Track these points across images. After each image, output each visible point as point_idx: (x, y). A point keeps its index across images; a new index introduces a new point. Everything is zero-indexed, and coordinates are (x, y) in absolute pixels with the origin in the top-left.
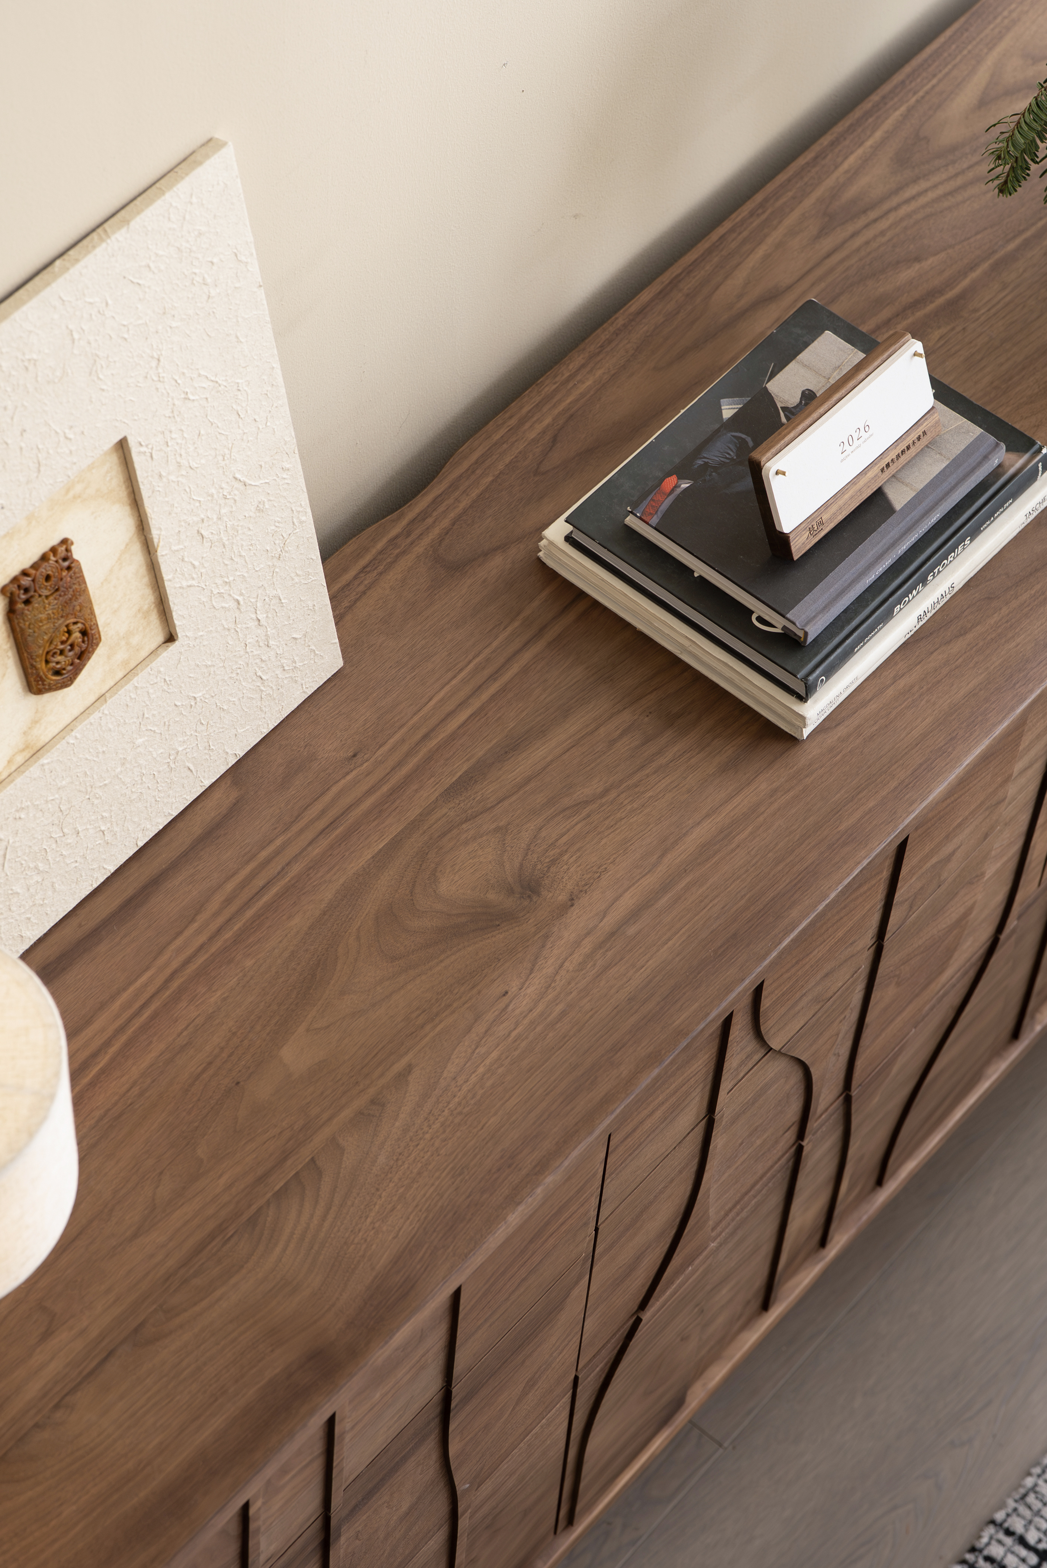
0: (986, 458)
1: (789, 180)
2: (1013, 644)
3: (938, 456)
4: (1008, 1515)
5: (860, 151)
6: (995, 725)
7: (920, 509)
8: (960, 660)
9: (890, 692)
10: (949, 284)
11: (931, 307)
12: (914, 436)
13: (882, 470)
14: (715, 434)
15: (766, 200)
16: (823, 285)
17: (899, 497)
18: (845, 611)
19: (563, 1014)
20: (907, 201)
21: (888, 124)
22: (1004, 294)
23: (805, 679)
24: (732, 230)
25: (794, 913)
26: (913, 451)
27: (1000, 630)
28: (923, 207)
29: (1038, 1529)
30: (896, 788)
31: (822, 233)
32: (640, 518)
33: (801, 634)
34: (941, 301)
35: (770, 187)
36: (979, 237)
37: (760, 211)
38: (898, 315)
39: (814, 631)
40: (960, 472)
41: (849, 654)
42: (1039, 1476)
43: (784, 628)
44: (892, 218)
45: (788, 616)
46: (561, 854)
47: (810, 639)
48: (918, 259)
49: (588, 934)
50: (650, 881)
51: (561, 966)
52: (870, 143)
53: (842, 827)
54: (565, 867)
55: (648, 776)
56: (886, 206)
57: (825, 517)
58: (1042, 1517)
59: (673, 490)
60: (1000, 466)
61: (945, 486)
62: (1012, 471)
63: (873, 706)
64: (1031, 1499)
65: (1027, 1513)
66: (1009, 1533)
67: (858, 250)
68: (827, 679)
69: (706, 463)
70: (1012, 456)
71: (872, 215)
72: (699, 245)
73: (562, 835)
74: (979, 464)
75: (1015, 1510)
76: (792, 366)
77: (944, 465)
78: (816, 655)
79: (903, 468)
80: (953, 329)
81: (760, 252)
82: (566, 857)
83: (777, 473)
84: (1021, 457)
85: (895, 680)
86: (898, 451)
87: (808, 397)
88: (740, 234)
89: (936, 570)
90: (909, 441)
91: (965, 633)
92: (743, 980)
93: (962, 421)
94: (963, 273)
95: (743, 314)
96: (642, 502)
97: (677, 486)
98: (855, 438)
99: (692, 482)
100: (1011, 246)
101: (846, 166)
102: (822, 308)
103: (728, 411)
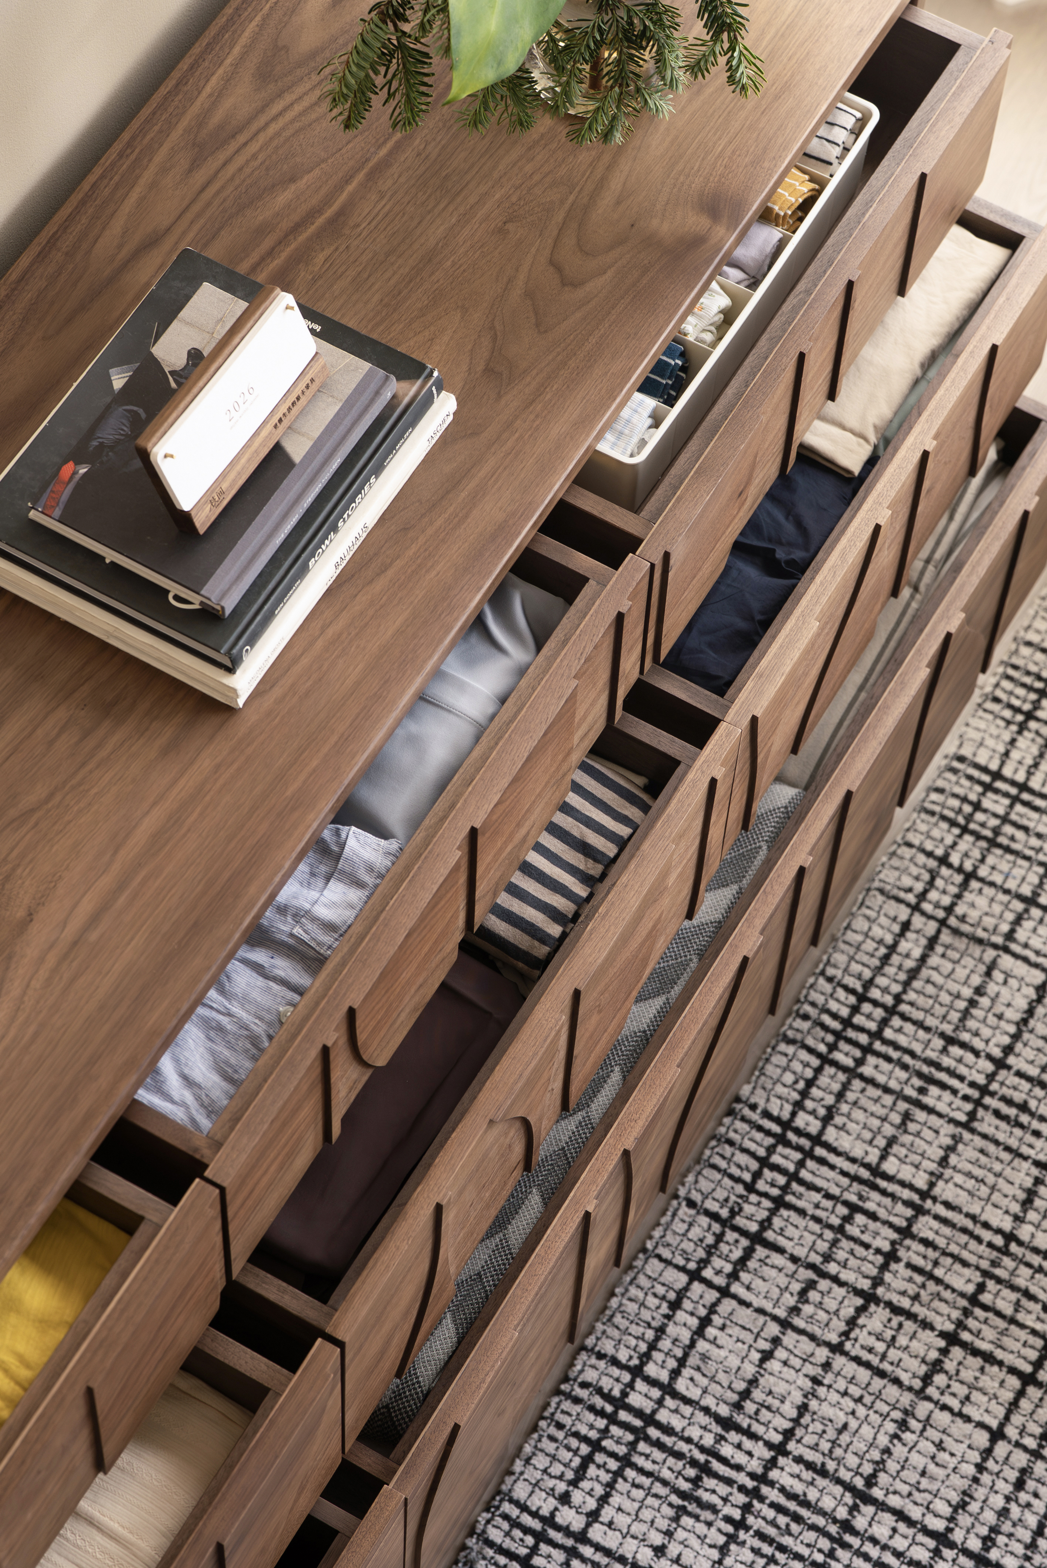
0: (377, 393)
1: (154, 113)
2: (434, 573)
3: (330, 399)
4: (598, 1339)
5: (220, 71)
6: (425, 661)
7: (319, 459)
8: (384, 598)
9: (320, 644)
10: (327, 201)
11: (312, 229)
12: (302, 386)
13: (276, 426)
14: (108, 408)
15: (133, 138)
16: (202, 221)
17: (297, 450)
18: (260, 575)
19: (36, 1035)
20: (275, 118)
21: (244, 39)
22: (383, 203)
23: (228, 653)
24: (102, 177)
25: (252, 890)
26: (304, 400)
27: (419, 561)
28: (292, 121)
29: (628, 1347)
30: (336, 743)
31: (194, 165)
32: (42, 512)
33: (219, 608)
34: (320, 221)
35: (135, 124)
36: (350, 146)
37: (129, 151)
38: (280, 243)
39: (229, 605)
40: (354, 413)
41: (270, 616)
42: (623, 1295)
43: (202, 603)
44: (262, 138)
45: (202, 592)
46: (14, 869)
47: (228, 612)
48: (293, 179)
49: (51, 947)
50: (106, 882)
51: (28, 986)
52: (228, 61)
53: (289, 793)
54: (20, 882)
55: (91, 772)
56: (254, 127)
57: (224, 486)
58: (630, 1334)
59: (71, 478)
60: (394, 397)
61: (342, 429)
62: (406, 400)
63: (305, 661)
64: (618, 1319)
65: (616, 1334)
66: (601, 1356)
67: (232, 178)
68: (252, 647)
69: (101, 444)
70: (404, 385)
71: (242, 139)
72: (73, 197)
73: (12, 850)
74: (372, 401)
75: (604, 1332)
76: (175, 326)
77: (337, 408)
78: (236, 627)
79: (297, 417)
80: (336, 249)
81: (134, 196)
82: (19, 871)
83: (166, 456)
84: (413, 385)
85: (323, 630)
86: (288, 403)
87: (195, 356)
88: (111, 179)
89: (345, 516)
90: (297, 392)
91: (386, 570)
92: (209, 968)
93: (350, 358)
94: (339, 188)
95: (126, 265)
96: (41, 495)
97: (75, 473)
98: (241, 403)
99: (89, 466)
100: (383, 152)
101: (208, 89)
102: (199, 255)
103: (118, 382)
